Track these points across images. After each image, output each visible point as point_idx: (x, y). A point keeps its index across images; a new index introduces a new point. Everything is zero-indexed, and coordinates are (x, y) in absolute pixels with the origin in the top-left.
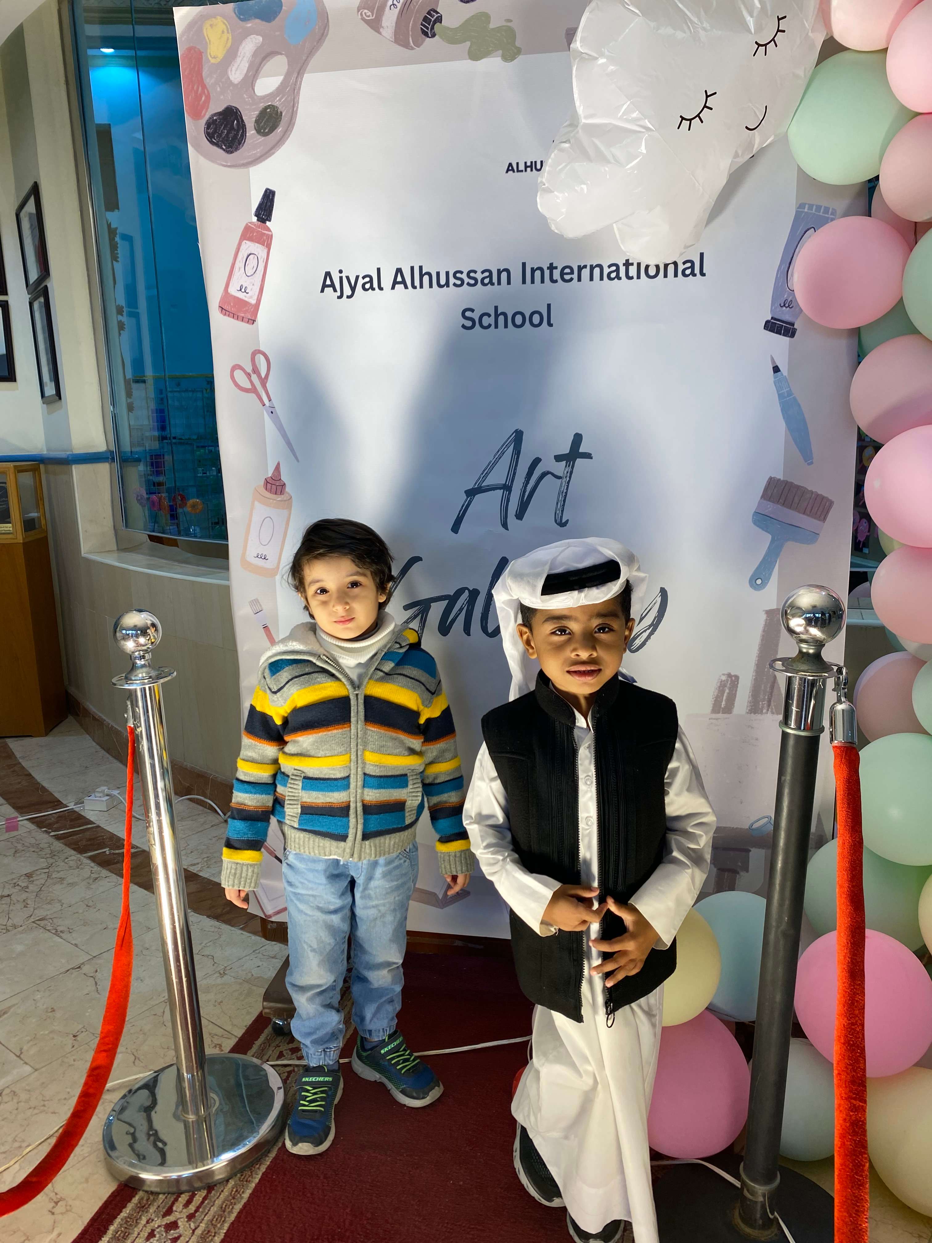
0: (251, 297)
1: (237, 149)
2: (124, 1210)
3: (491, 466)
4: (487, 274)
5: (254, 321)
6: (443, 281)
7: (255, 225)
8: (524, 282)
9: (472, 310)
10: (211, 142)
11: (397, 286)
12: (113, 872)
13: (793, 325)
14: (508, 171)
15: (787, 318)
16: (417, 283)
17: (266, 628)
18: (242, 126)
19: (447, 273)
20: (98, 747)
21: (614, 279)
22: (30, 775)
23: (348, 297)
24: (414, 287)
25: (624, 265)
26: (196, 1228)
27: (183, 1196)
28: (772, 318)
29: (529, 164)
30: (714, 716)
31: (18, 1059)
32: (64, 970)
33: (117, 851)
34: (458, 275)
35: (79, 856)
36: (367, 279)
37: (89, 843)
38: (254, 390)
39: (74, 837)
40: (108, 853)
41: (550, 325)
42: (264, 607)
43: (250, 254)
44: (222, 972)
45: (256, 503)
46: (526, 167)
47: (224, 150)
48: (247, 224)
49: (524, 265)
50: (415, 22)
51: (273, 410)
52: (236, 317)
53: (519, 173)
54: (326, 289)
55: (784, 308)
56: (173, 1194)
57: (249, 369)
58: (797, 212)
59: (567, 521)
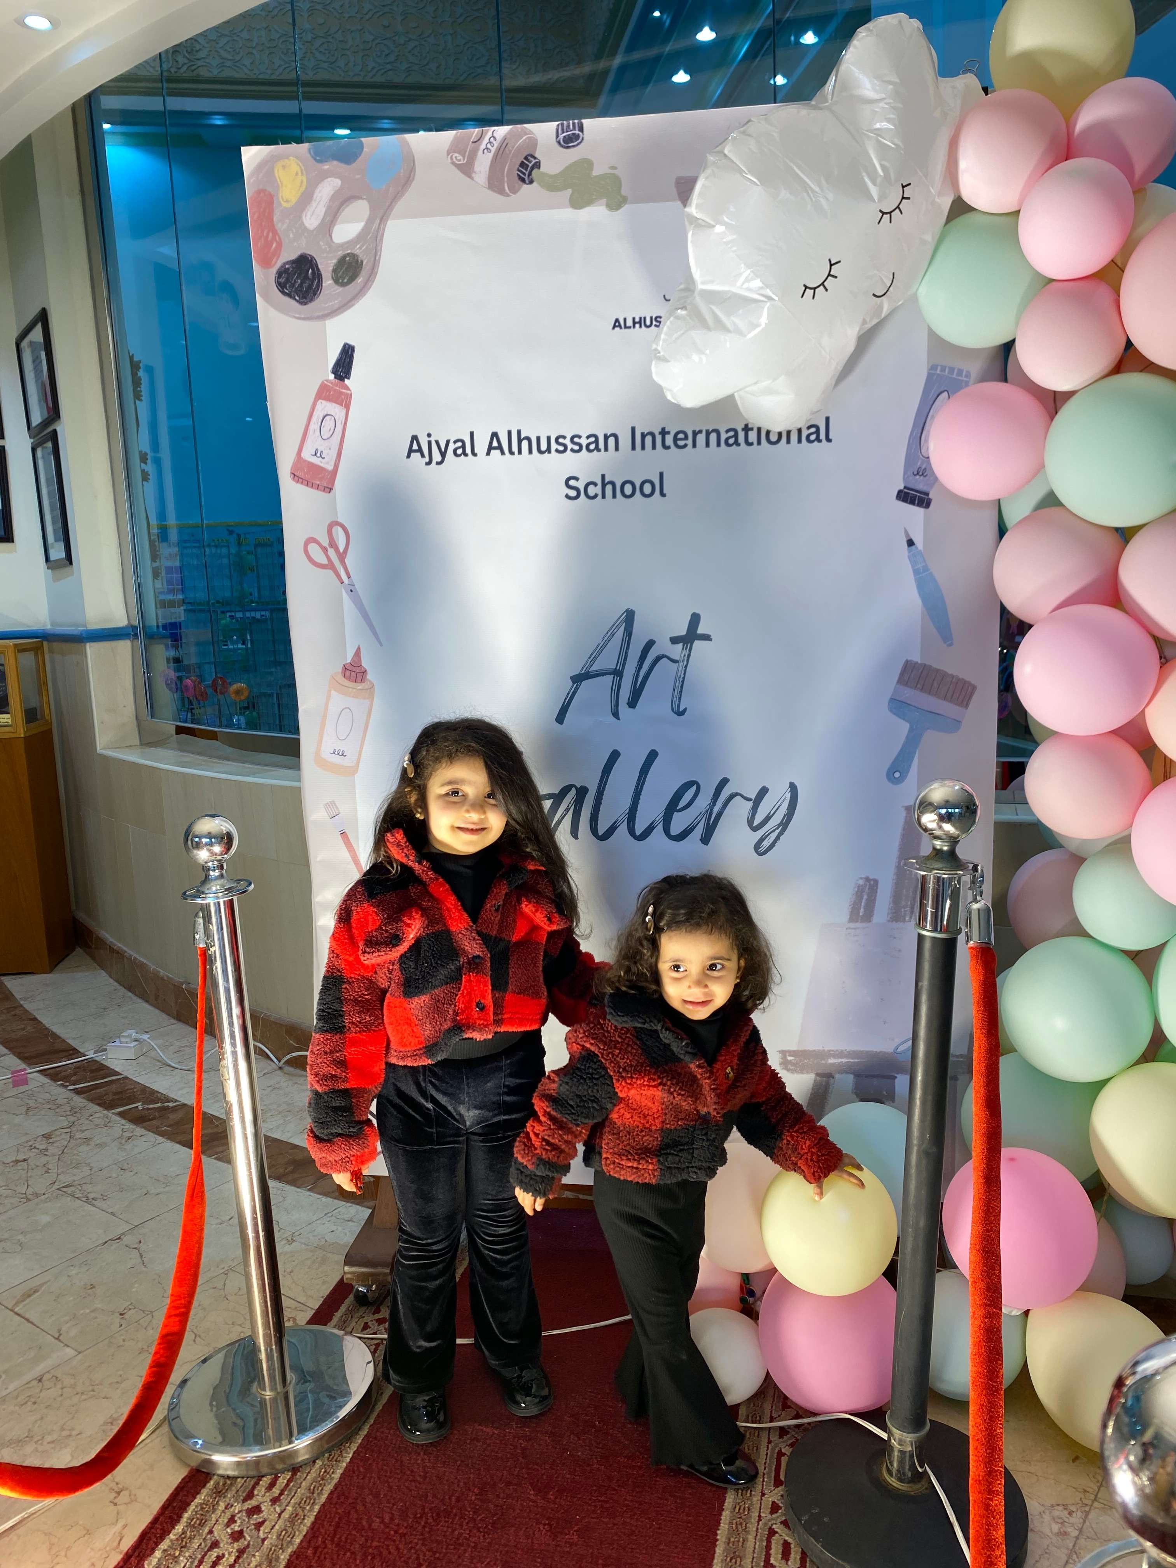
0: (327, 463)
1: (311, 300)
2: (198, 1496)
3: (600, 649)
4: (592, 439)
5: (330, 490)
6: (544, 447)
7: (332, 383)
8: (633, 448)
9: (577, 479)
10: (283, 293)
11: (492, 452)
12: (149, 1130)
13: (927, 494)
14: (614, 327)
15: (921, 487)
16: (515, 448)
17: (343, 834)
18: (318, 275)
19: (549, 438)
20: (116, 984)
21: (732, 445)
22: (35, 1019)
23: (438, 463)
24: (512, 453)
25: (743, 429)
26: (282, 1512)
27: (264, 1479)
28: (905, 487)
29: (637, 320)
30: (852, 925)
31: (57, 1341)
32: (101, 1242)
33: (152, 1106)
34: (561, 440)
35: (105, 1112)
36: (460, 444)
37: (117, 1097)
38: (330, 566)
39: (98, 1091)
40: (140, 1108)
41: (663, 494)
42: (341, 810)
43: (327, 415)
44: (290, 1239)
45: (333, 692)
46: (634, 323)
47: (297, 301)
48: (323, 383)
49: (633, 430)
50: (511, 167)
51: (351, 587)
52: (310, 484)
53: (627, 330)
54: (413, 455)
55: (918, 477)
56: (252, 1477)
57: (325, 543)
58: (929, 374)
59: (685, 710)
